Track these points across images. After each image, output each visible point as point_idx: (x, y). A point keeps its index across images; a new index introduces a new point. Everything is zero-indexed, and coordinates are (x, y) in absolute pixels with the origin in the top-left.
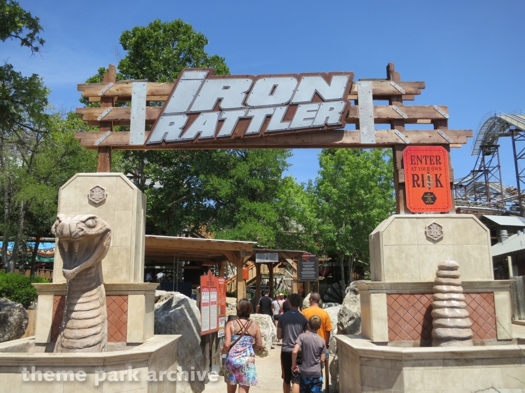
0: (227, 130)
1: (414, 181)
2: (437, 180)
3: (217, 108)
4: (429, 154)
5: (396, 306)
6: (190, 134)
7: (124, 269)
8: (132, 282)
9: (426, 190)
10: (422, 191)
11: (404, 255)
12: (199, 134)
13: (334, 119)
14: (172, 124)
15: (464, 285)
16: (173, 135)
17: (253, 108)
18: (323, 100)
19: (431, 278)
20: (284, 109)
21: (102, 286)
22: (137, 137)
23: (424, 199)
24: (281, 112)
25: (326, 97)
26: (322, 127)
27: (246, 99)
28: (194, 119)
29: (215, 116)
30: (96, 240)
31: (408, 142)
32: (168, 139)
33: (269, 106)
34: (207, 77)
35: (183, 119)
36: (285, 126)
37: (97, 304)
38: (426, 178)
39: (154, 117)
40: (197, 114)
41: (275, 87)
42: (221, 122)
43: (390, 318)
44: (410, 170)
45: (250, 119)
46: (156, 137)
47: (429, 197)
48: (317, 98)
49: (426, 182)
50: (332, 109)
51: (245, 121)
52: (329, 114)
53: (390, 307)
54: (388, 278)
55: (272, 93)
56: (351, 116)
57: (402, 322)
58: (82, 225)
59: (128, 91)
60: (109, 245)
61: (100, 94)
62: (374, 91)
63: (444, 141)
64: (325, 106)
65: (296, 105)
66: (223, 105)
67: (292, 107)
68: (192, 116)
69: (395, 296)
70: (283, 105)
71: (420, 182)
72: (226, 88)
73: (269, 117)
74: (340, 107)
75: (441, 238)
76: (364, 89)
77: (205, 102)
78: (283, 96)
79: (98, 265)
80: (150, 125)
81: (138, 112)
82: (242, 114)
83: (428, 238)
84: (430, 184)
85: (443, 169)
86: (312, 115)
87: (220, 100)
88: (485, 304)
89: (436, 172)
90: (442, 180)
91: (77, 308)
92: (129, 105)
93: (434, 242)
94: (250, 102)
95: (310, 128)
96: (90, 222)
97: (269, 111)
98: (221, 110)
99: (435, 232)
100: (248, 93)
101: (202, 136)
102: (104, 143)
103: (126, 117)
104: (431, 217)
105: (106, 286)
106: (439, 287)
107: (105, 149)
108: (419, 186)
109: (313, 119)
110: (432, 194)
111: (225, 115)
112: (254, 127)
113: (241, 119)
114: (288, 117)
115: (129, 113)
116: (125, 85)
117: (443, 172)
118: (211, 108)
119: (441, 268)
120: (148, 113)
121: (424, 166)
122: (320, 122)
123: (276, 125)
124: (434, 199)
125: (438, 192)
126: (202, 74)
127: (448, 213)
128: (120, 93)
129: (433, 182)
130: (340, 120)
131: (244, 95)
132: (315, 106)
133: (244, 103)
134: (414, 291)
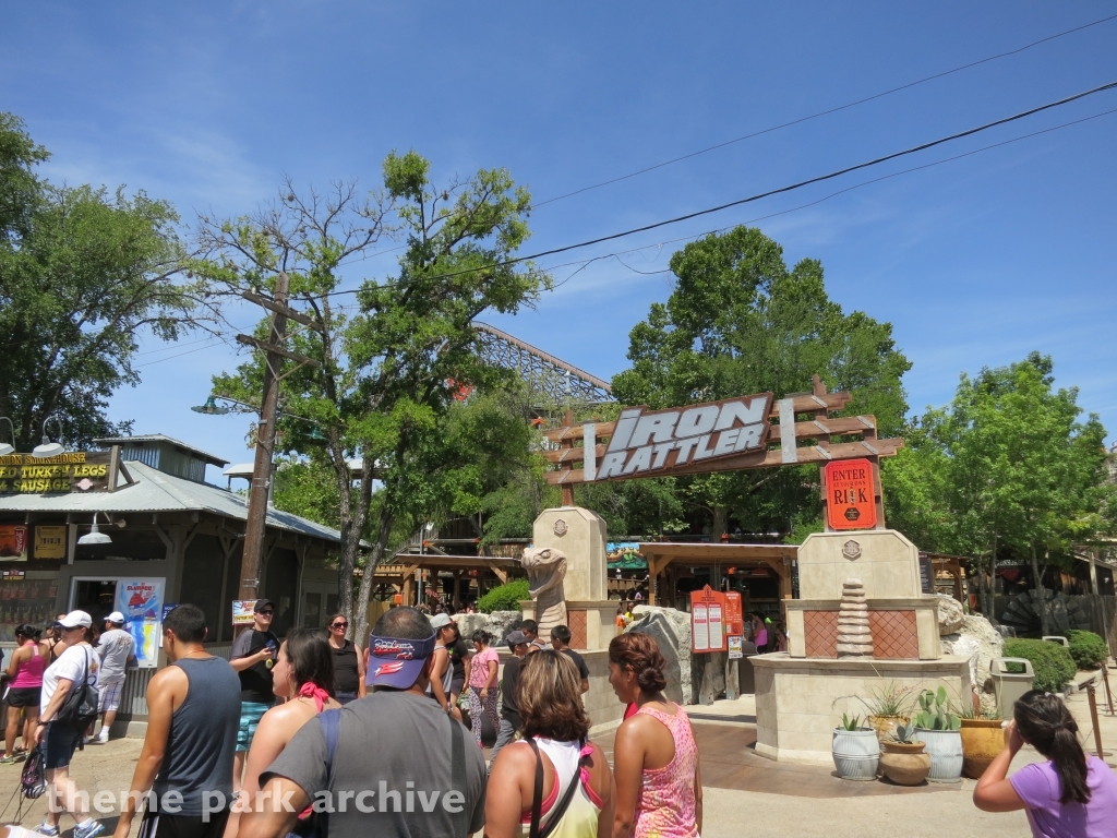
0: (659, 462)
1: (836, 497)
2: (861, 495)
3: (651, 442)
4: (852, 468)
5: (813, 622)
6: (629, 469)
7: (583, 589)
8: (589, 599)
9: (849, 506)
10: (845, 507)
11: (821, 573)
12: (637, 468)
13: (754, 442)
14: (615, 460)
15: (868, 602)
16: (616, 471)
17: (681, 439)
18: (743, 425)
19: (839, 596)
20: (708, 437)
21: (563, 603)
22: (589, 473)
23: (847, 515)
24: (705, 440)
25: (746, 422)
26: (742, 452)
27: (675, 431)
28: (633, 454)
29: (648, 450)
30: (552, 567)
31: (829, 457)
32: (612, 474)
33: (696, 436)
34: (641, 414)
35: (623, 456)
36: (709, 454)
37: (558, 617)
38: (848, 493)
39: (602, 455)
40: (635, 449)
41: (699, 417)
42: (654, 455)
43: (807, 634)
44: (832, 486)
45: (679, 449)
46: (603, 474)
47: (852, 513)
48: (738, 423)
49: (849, 497)
50: (751, 433)
51: (674, 452)
52: (748, 437)
53: (807, 624)
54: (806, 594)
55: (697, 423)
56: (773, 437)
57: (819, 638)
58: (538, 558)
59: (580, 433)
60: (565, 571)
61: (560, 437)
62: (795, 408)
63: (868, 453)
64: (745, 431)
65: (719, 432)
66: (655, 440)
67: (714, 435)
68: (631, 451)
69: (812, 613)
70: (706, 434)
71: (842, 498)
72: (657, 423)
73: (694, 447)
74: (759, 429)
75: (859, 555)
76: (786, 408)
77: (640, 439)
78: (706, 426)
79: (560, 586)
80: (599, 461)
81: (590, 450)
82: (671, 446)
83: (845, 556)
84: (853, 500)
85: (867, 483)
86: (733, 440)
87: (652, 435)
88: (907, 623)
89: (859, 486)
90: (866, 494)
91: (542, 620)
92: (582, 446)
93: (852, 559)
94: (678, 434)
95: (731, 453)
96: (545, 554)
97: (695, 441)
98: (654, 444)
99: (852, 549)
100: (676, 425)
101: (639, 469)
102: (565, 481)
103: (580, 457)
104: (849, 536)
105: (567, 603)
106: (843, 605)
107: (567, 486)
108: (841, 502)
109: (734, 444)
110: (855, 509)
111: (658, 448)
112: (682, 458)
113: (671, 451)
114: (711, 445)
115: (582, 453)
116: (578, 428)
117: (867, 486)
118: (645, 443)
119: (846, 586)
120: (598, 451)
121: (848, 481)
122: (740, 446)
123: (701, 453)
124: (858, 515)
125: (861, 508)
126: (637, 412)
127: (874, 527)
128: (575, 435)
129: (856, 497)
130: (760, 443)
131: (673, 428)
132: (735, 432)
133: (673, 435)
134: (830, 608)
